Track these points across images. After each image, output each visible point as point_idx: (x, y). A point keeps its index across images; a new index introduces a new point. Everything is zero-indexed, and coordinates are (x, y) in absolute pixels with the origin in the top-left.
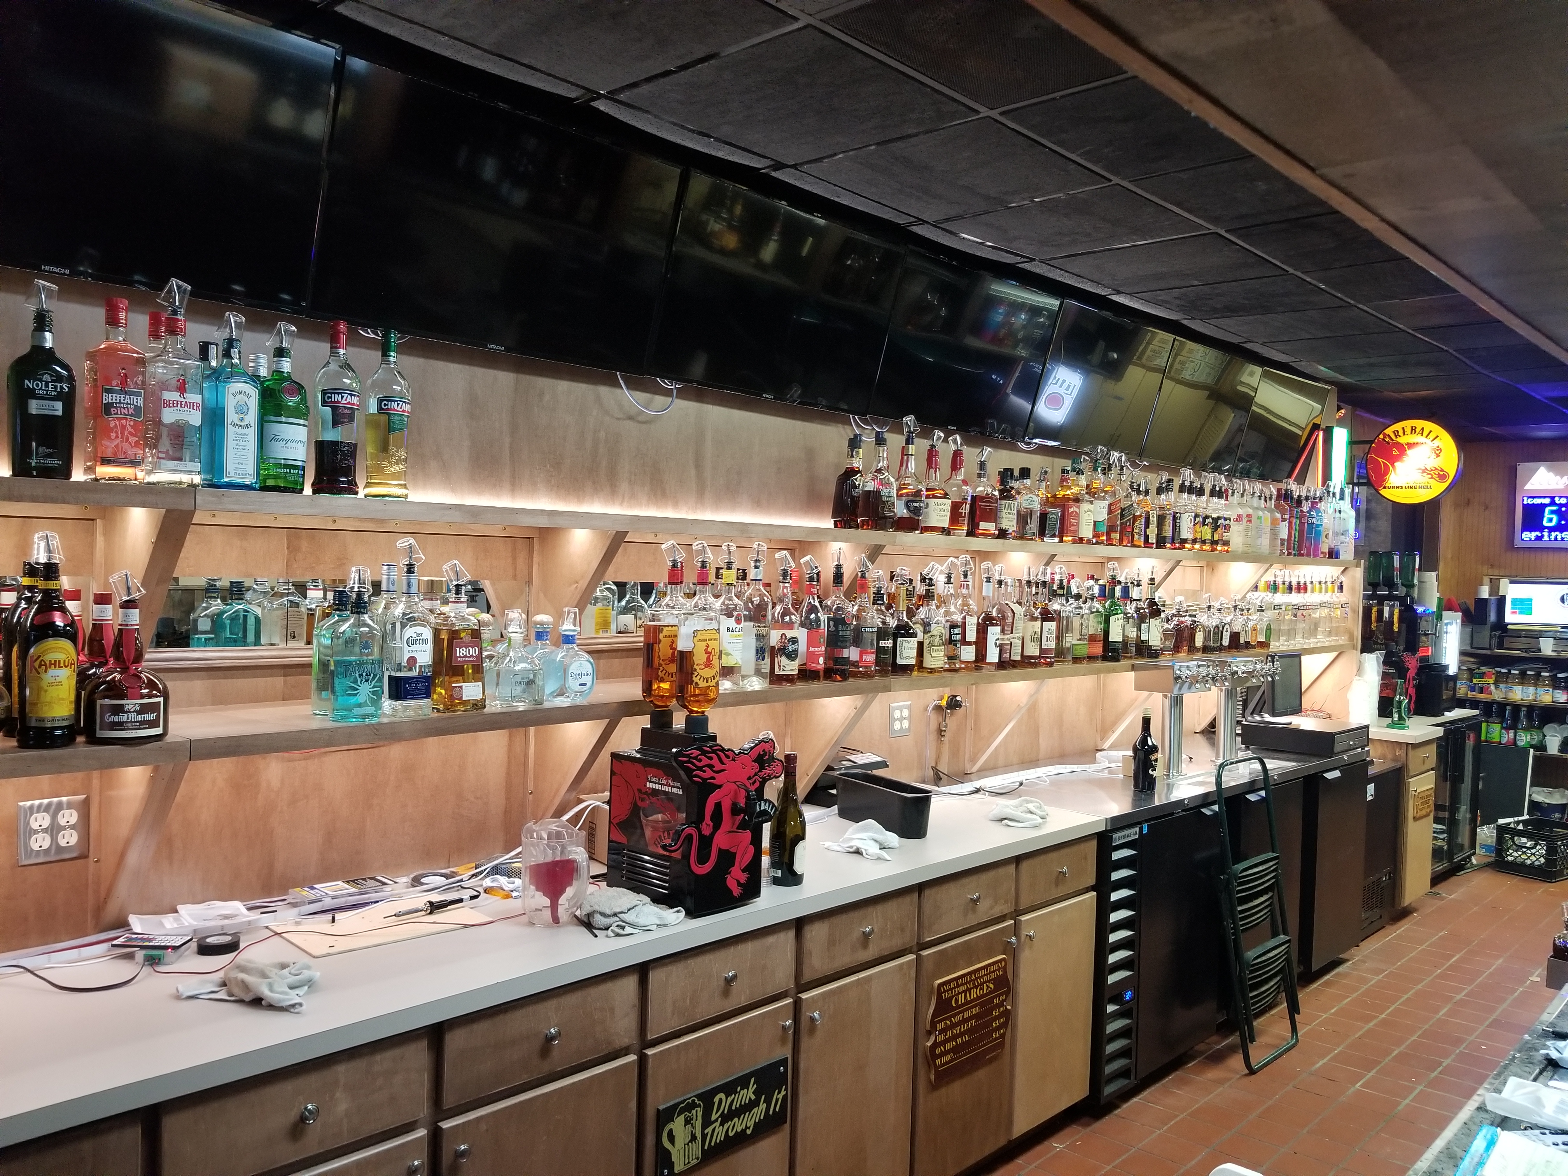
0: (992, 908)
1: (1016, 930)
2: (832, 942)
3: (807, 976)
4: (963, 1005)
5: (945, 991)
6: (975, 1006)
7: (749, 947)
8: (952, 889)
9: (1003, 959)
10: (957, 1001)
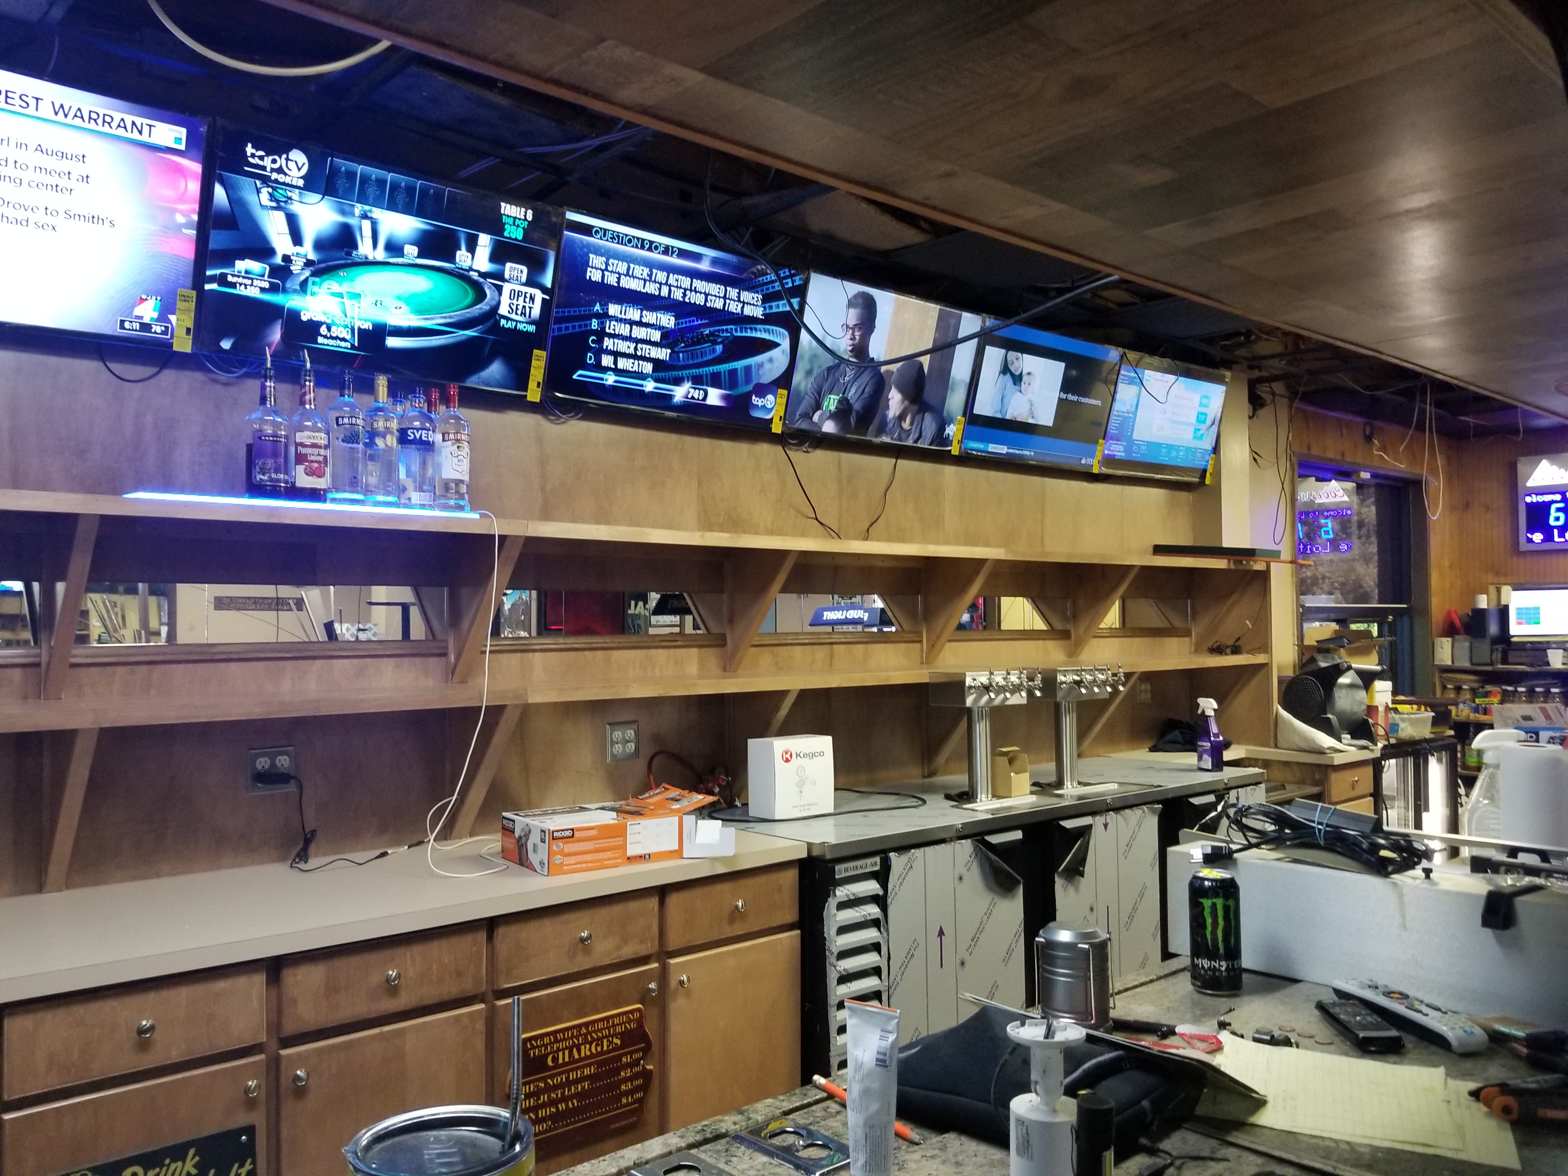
0: (619, 948)
1: (663, 975)
2: (331, 989)
3: (290, 1028)
4: (565, 1064)
5: (533, 1047)
6: (590, 1065)
7: (184, 993)
8: (548, 927)
9: (638, 1010)
10: (555, 1060)
